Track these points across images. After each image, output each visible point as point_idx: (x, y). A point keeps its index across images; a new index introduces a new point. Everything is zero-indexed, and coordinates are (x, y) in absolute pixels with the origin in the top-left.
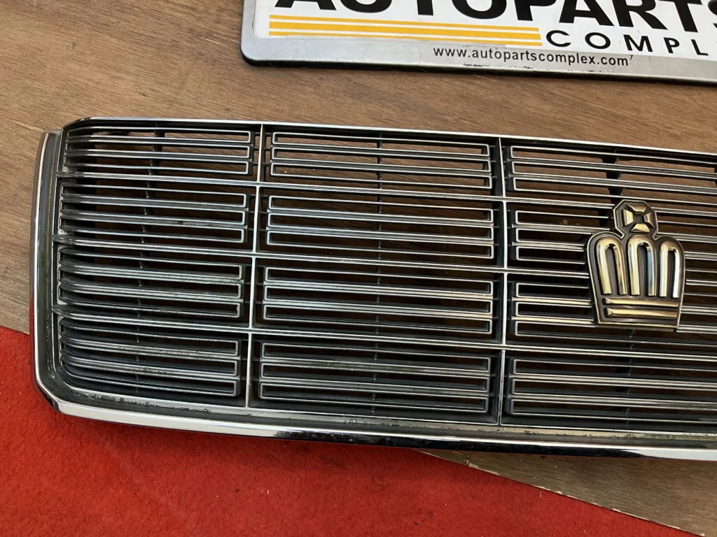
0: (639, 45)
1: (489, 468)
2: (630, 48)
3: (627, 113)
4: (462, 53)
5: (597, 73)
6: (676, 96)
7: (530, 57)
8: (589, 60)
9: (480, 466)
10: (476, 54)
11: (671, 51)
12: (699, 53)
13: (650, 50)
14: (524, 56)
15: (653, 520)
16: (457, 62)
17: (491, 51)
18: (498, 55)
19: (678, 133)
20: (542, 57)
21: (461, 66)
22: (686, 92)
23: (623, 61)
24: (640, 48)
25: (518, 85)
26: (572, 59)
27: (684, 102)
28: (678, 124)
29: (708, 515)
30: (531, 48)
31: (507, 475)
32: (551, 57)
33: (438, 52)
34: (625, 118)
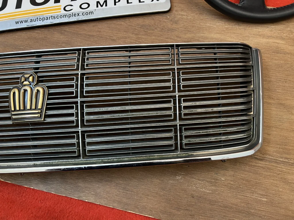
0: (102, 4)
1: (7, 180)
2: (97, 6)
3: (94, 34)
4: (26, 21)
5: (80, 19)
6: (118, 23)
7: (53, 18)
8: (77, 15)
9: (4, 180)
10: (31, 21)
11: (115, 4)
12: (128, 3)
13: (106, 5)
14: (51, 18)
15: (67, 196)
16: (24, 25)
17: (37, 18)
18: (40, 19)
19: (115, 38)
20: (58, 17)
21: (26, 26)
22: (123, 20)
23: (92, 13)
24: (102, 6)
25: (51, 30)
26: (70, 16)
27: (121, 25)
28: (116, 35)
29: (90, 193)
30: (53, 15)
31: (13, 183)
32: (61, 16)
33: (17, 23)
34: (93, 36)
